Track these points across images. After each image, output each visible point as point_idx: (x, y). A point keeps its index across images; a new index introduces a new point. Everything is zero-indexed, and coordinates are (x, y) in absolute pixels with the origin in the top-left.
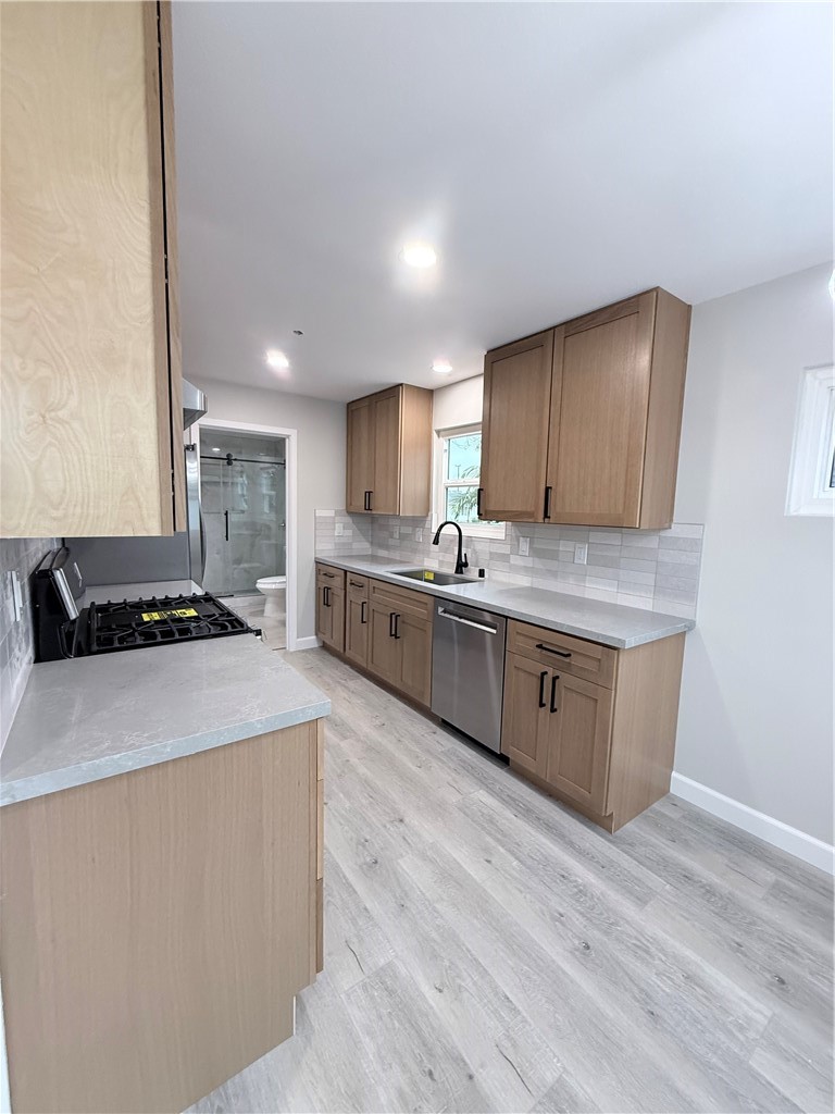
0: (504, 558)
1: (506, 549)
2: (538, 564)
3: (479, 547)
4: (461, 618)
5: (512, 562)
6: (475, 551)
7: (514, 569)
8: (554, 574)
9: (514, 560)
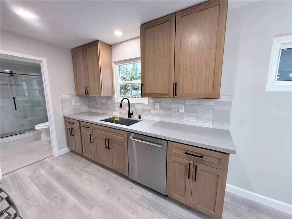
0: (149, 111)
1: (149, 107)
2: (163, 112)
3: (137, 107)
4: (142, 140)
5: (151, 112)
6: (135, 109)
7: (153, 115)
8: (170, 116)
9: (153, 111)
